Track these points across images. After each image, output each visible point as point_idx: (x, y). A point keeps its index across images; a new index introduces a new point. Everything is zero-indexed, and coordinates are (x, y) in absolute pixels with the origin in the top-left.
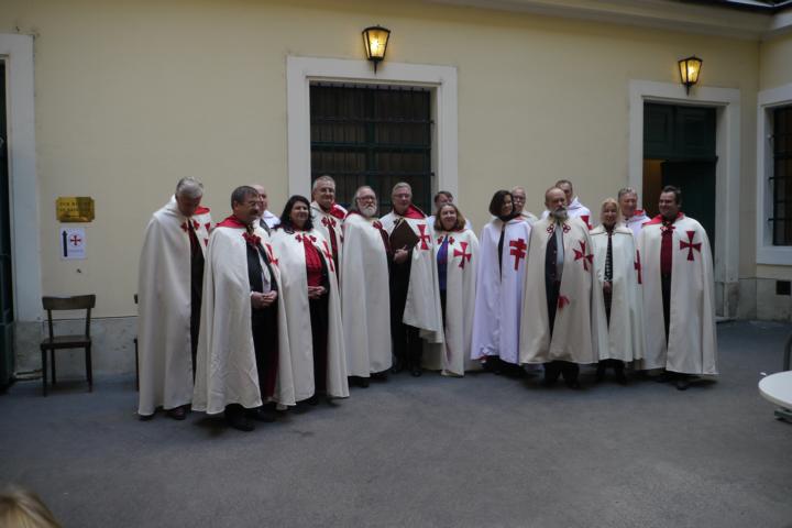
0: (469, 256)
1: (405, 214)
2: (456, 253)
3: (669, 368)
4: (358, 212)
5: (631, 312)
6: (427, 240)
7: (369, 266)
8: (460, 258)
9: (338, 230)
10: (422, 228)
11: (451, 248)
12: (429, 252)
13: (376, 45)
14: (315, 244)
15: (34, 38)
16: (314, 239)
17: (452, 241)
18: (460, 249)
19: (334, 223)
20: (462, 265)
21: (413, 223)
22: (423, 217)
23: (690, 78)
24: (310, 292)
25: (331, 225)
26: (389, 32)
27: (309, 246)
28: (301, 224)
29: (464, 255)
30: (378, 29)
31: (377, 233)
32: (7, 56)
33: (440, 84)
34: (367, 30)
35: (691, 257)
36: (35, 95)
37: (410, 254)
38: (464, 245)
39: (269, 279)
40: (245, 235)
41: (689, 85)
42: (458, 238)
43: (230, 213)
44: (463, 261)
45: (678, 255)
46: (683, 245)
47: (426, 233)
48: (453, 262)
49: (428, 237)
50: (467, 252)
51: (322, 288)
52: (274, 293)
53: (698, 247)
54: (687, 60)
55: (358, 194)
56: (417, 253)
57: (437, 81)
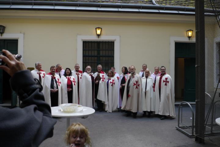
0: (114, 83)
1: (100, 72)
2: (111, 82)
3: (159, 114)
4: (86, 72)
5: (151, 98)
6: (104, 79)
7: (87, 85)
8: (111, 84)
9: (80, 76)
10: (103, 76)
11: (110, 81)
12: (104, 82)
13: (99, 32)
14: (70, 79)
15: (24, 34)
16: (71, 78)
17: (110, 79)
18: (112, 82)
19: (79, 74)
20: (112, 85)
21: (101, 75)
22: (104, 73)
23: (189, 36)
24: (68, 90)
25: (78, 75)
26: (101, 29)
27: (69, 80)
28: (68, 75)
29: (113, 83)
30: (99, 28)
31: (90, 77)
32: (18, 38)
33: (115, 40)
34: (96, 28)
35: (166, 85)
36: (24, 46)
37: (99, 82)
38: (113, 80)
39: (56, 86)
40: (52, 77)
41: (189, 37)
42: (112, 79)
43: (50, 72)
44: (112, 84)
45: (163, 84)
46: (164, 81)
47: (104, 77)
48: (110, 84)
49: (105, 78)
50: (114, 82)
51: (71, 89)
52: (57, 89)
53: (168, 82)
54: (188, 31)
55: (87, 68)
56: (100, 82)
57: (114, 39)
